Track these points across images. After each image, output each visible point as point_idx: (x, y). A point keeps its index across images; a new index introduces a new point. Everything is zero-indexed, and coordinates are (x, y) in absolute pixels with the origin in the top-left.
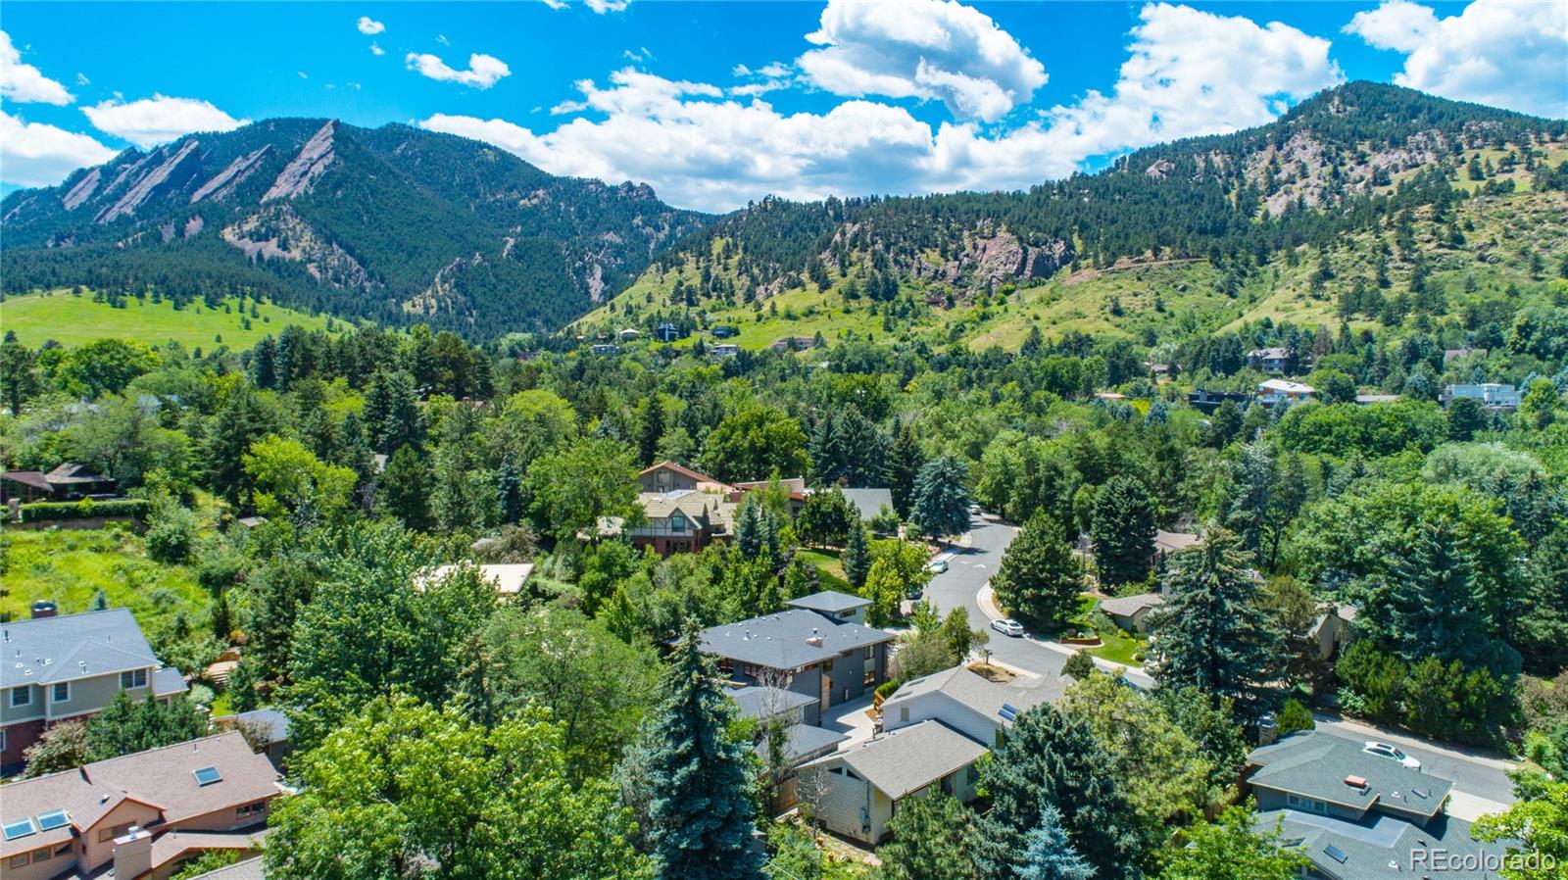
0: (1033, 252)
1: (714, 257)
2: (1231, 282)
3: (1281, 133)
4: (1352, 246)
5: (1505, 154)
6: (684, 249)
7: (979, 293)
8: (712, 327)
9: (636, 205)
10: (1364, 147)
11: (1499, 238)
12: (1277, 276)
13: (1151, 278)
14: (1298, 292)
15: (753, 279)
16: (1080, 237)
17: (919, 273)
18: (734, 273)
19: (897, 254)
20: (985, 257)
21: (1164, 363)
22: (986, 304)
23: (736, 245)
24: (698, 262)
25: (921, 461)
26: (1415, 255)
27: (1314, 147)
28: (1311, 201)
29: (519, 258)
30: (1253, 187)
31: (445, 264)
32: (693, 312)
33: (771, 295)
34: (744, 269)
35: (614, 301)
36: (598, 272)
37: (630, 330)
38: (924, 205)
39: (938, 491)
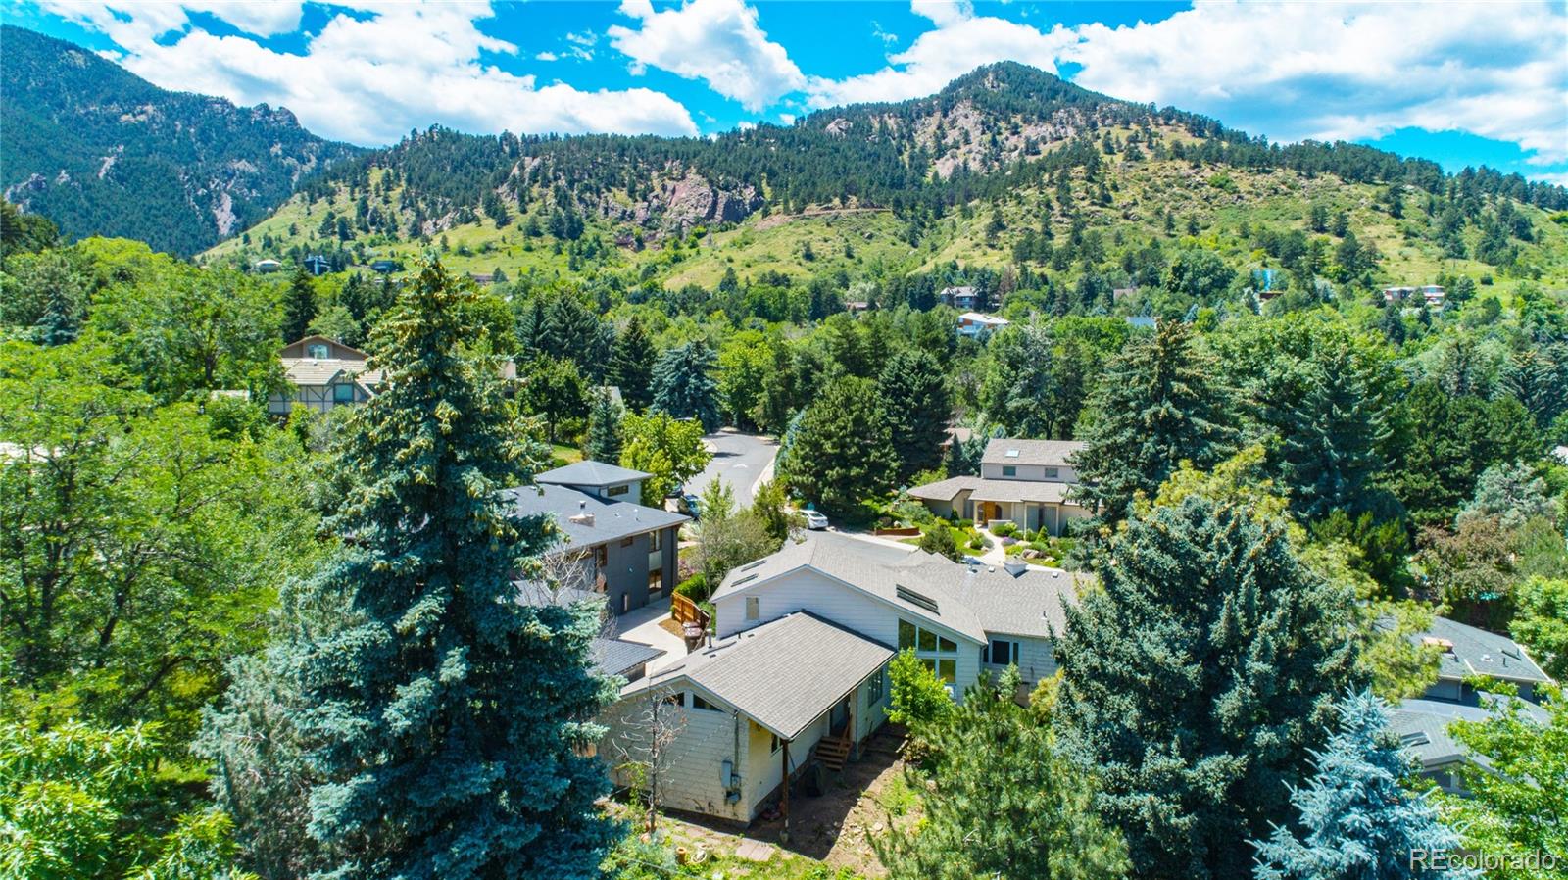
0: (723, 196)
1: (372, 188)
2: (913, 232)
3: (946, 101)
4: (1020, 200)
5: (1132, 133)
6: (335, 178)
7: (669, 235)
8: (372, 261)
9: (274, 131)
10: (1017, 119)
11: (1139, 198)
12: (954, 227)
13: (840, 224)
14: (975, 241)
15: (419, 213)
16: (769, 184)
17: (606, 213)
18: (396, 206)
19: (582, 192)
20: (675, 200)
21: (863, 300)
22: (677, 246)
23: (397, 176)
24: (352, 192)
25: (652, 356)
26: (1073, 211)
27: (975, 117)
28: (974, 166)
29: (121, 180)
30: (923, 150)
31: (18, 182)
32: (348, 246)
33: (441, 230)
34: (407, 202)
35: (249, 232)
36: (228, 202)
37: (269, 261)
38: (609, 143)
39: (683, 383)
